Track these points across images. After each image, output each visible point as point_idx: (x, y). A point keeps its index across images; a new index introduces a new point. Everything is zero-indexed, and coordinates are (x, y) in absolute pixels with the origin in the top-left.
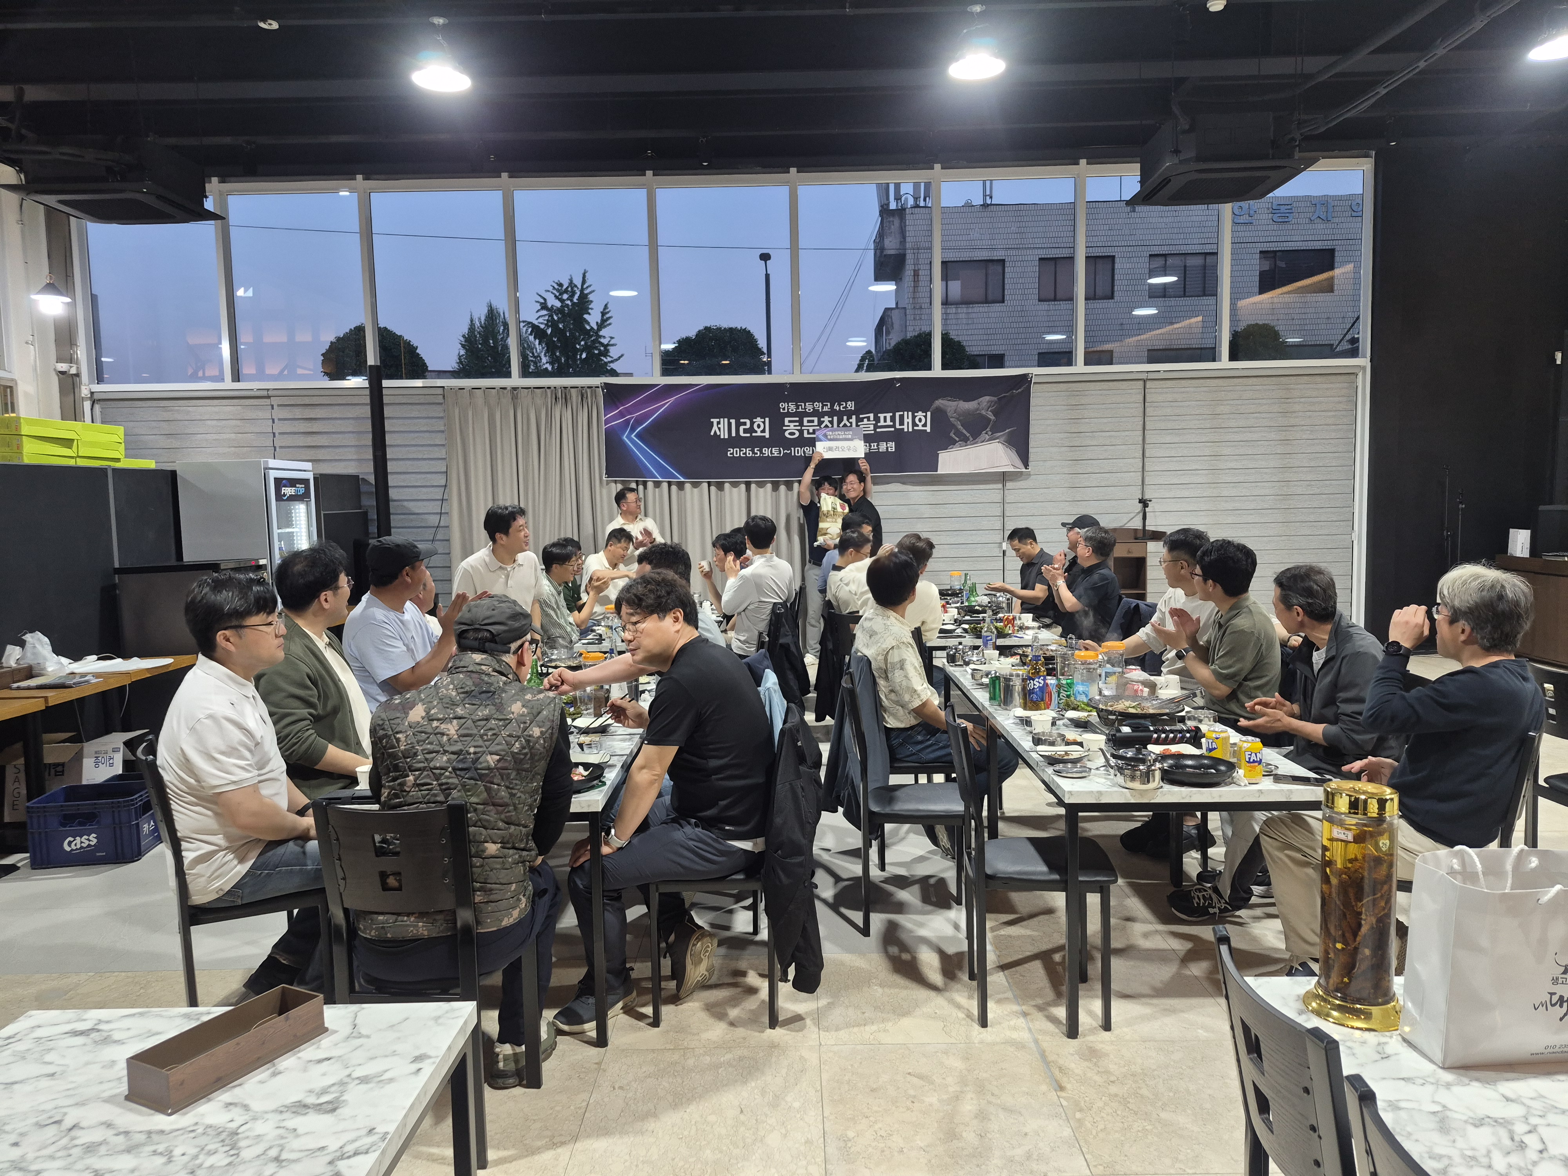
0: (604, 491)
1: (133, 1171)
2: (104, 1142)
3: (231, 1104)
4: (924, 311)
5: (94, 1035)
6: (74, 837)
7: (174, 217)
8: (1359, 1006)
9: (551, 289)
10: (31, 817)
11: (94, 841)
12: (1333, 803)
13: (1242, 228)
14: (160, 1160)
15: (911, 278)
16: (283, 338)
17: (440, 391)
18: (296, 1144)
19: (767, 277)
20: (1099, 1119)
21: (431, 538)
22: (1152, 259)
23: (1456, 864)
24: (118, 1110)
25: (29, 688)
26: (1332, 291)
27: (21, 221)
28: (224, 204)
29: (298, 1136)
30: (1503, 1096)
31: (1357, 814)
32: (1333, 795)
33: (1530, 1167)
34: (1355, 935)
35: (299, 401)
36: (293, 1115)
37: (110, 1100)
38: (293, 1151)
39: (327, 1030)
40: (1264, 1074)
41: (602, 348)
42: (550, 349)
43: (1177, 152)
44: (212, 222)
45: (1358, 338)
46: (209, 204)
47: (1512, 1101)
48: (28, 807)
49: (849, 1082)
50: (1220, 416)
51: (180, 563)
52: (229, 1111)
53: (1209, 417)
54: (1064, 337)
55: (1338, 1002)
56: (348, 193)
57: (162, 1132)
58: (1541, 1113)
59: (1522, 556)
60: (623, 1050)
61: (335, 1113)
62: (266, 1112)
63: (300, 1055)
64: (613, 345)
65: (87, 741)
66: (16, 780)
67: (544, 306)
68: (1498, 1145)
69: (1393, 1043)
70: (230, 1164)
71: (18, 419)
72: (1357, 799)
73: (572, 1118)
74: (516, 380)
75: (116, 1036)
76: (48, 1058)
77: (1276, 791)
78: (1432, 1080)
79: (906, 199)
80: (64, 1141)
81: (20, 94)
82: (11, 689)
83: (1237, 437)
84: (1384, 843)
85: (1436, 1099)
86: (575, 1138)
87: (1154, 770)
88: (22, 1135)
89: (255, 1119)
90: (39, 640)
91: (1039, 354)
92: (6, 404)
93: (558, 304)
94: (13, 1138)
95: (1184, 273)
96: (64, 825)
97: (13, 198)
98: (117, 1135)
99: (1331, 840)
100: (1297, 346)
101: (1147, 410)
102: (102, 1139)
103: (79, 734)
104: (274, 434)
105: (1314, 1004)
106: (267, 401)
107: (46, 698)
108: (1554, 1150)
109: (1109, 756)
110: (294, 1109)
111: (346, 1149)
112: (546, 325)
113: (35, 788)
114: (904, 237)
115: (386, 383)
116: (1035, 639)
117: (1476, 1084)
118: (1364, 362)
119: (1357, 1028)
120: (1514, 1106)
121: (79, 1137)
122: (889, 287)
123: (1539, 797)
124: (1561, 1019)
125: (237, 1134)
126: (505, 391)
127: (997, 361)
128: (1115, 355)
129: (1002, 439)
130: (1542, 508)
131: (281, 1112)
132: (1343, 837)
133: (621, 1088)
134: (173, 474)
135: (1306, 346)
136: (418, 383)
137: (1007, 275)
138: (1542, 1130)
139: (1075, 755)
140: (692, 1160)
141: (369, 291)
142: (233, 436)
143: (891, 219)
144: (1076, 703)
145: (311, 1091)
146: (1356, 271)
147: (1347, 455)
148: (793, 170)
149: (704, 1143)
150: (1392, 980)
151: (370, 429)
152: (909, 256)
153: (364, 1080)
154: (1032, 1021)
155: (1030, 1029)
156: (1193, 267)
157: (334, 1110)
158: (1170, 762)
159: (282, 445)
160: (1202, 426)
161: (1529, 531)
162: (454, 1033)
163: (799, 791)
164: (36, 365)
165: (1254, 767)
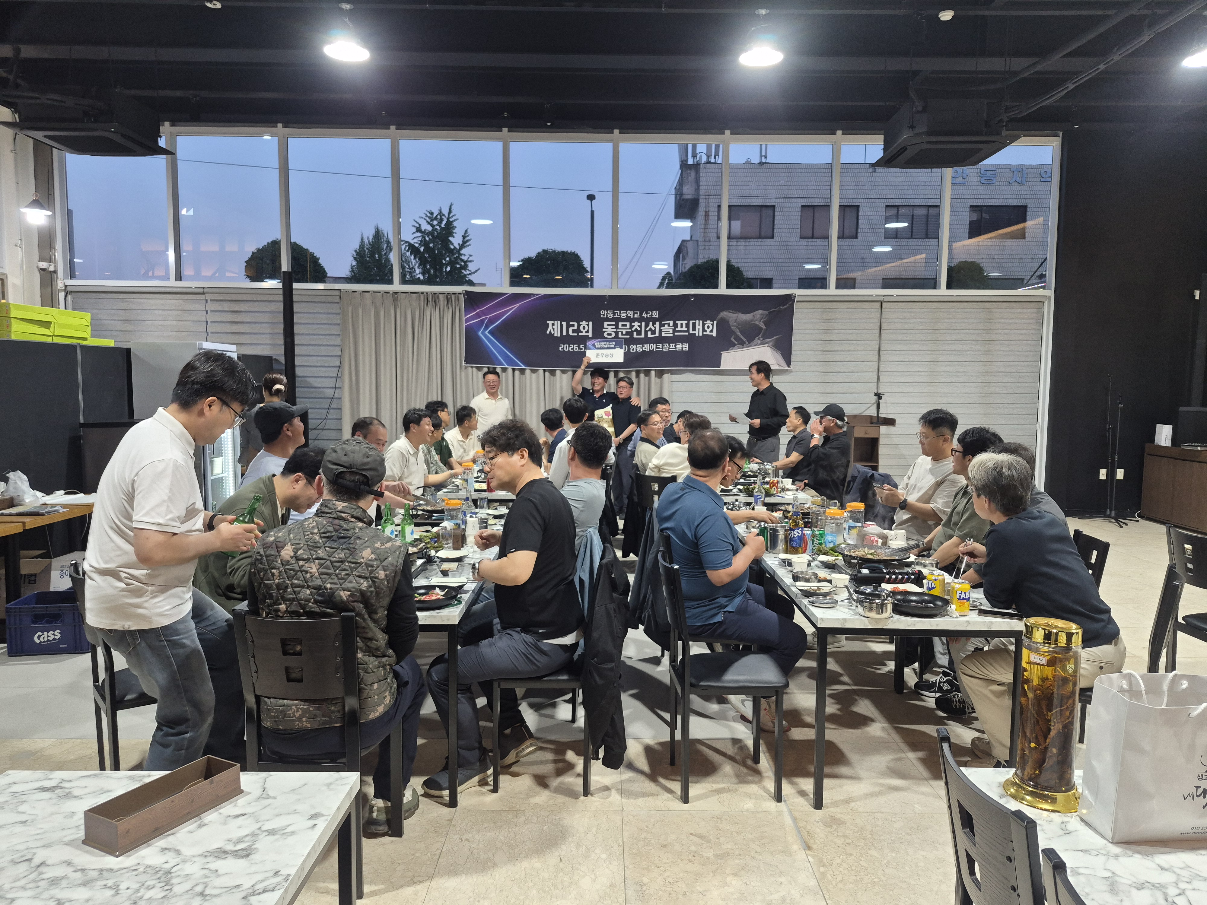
0: (463, 374)
1: (87, 901)
2: (65, 877)
3: (166, 849)
4: (712, 243)
5: (58, 791)
6: (43, 632)
7: (135, 151)
8: (1046, 793)
9: (424, 216)
10: (9, 616)
11: (58, 636)
12: (1031, 635)
13: (958, 187)
14: (110, 893)
15: (703, 218)
16: (215, 248)
17: (337, 293)
18: (217, 882)
19: (592, 213)
20: (838, 873)
21: (327, 406)
22: (888, 209)
23: (1126, 685)
24: (76, 852)
25: (10, 515)
26: (1024, 238)
27: (14, 151)
28: (173, 143)
29: (218, 876)
30: (1159, 866)
31: (1050, 643)
32: (1032, 628)
34: (1046, 737)
35: (227, 297)
36: (215, 859)
37: (70, 844)
38: (214, 888)
39: (242, 791)
40: (975, 845)
41: (463, 264)
42: (423, 263)
43: (912, 127)
44: (164, 156)
45: (1045, 275)
46: (162, 143)
47: (1166, 870)
48: (7, 608)
49: (644, 839)
50: (939, 331)
51: (130, 420)
52: (164, 854)
53: (929, 331)
54: (819, 266)
55: (1030, 789)
56: (270, 138)
57: (111, 870)
58: (1188, 880)
59: (1165, 445)
60: (469, 810)
61: (248, 858)
62: (194, 856)
63: (221, 811)
64: (471, 261)
65: (54, 557)
67: (419, 230)
69: (1073, 822)
70: (164, 897)
71: (8, 305)
72: (1050, 632)
73: (428, 863)
74: (396, 286)
75: (76, 792)
76: (22, 808)
77: (980, 622)
78: (1104, 852)
79: (701, 157)
80: (33, 876)
81: (18, 51)
83: (951, 348)
84: (1070, 667)
85: (1107, 867)
86: (431, 878)
87: (887, 604)
89: (184, 861)
90: (19, 477)
91: (799, 279)
93: (429, 228)
95: (912, 220)
96: (34, 622)
97: (9, 132)
98: (75, 871)
99: (1029, 663)
100: (998, 279)
101: (883, 325)
102: (64, 874)
103: (49, 552)
104: (207, 322)
105: (1012, 790)
106: (203, 297)
107: (24, 523)
109: (852, 591)
110: (216, 855)
111: (256, 887)
112: (420, 244)
113: (13, 593)
114: (698, 186)
115: (295, 285)
116: (796, 499)
117: (1137, 856)
118: (1050, 293)
119: (1046, 810)
120: (1167, 873)
121: (45, 873)
122: (687, 224)
123: (1178, 632)
124: (1204, 807)
125: (171, 873)
126: (388, 295)
127: (767, 283)
128: (857, 281)
130: (1182, 409)
131: (206, 856)
132: (1038, 661)
133: (467, 840)
134: (128, 351)
135: (1003, 279)
136: (321, 286)
137: (776, 218)
138: (1188, 893)
139: (825, 590)
140: (521, 897)
141: (284, 214)
142: (175, 323)
143: (689, 172)
144: (826, 549)
145: (229, 840)
146: (1045, 223)
147: (1034, 364)
148: (616, 131)
149: (532, 884)
150: (1073, 773)
151: (282, 321)
152: (702, 201)
153: (271, 832)
154: (787, 795)
155: (785, 801)
156: (919, 216)
157: (247, 856)
158: (899, 597)
159: (213, 331)
160: (924, 338)
161: (1171, 426)
162: (342, 796)
163: (612, 612)
164: (22, 263)
165: (964, 603)
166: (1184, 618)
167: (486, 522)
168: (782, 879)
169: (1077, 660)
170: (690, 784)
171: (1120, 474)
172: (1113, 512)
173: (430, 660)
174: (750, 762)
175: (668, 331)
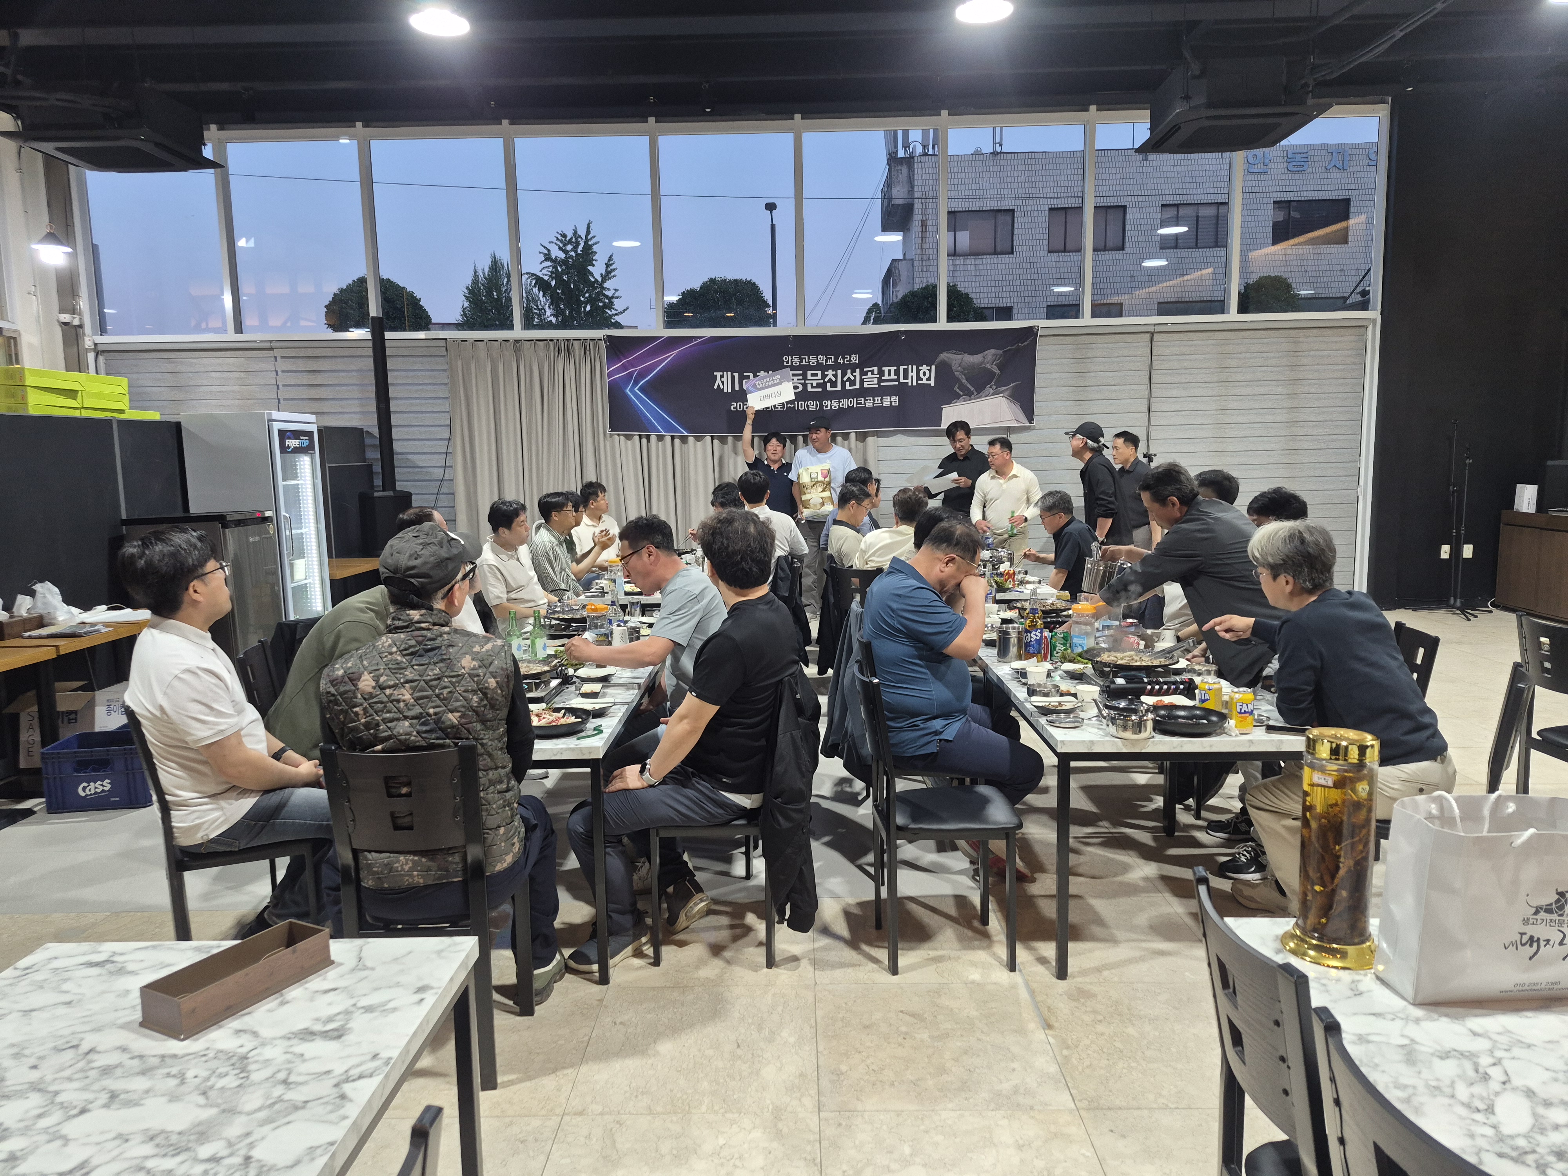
0: (608, 443)
1: (147, 1092)
2: (119, 1065)
3: (241, 1031)
4: (932, 263)
5: (109, 966)
6: (89, 783)
7: (173, 165)
8: (1335, 946)
9: (554, 240)
10: (46, 763)
11: (108, 787)
12: (1314, 749)
13: (1255, 177)
14: (173, 1082)
15: (919, 229)
17: (443, 343)
18: (303, 1068)
19: (773, 227)
20: (1085, 1056)
21: (436, 491)
22: (1165, 209)
23: (1434, 809)
24: (132, 1036)
25: (40, 637)
26: (1347, 243)
27: (20, 170)
28: (223, 152)
29: (304, 1061)
30: (1471, 1031)
31: (1336, 759)
32: (1315, 741)
33: (1492, 1097)
34: (1333, 877)
35: (302, 353)
36: (300, 1041)
37: (125, 1026)
38: (300, 1074)
39: (333, 962)
40: (1237, 1009)
41: (607, 301)
42: (555, 301)
43: (1187, 98)
44: (212, 171)
45: (1369, 291)
46: (208, 152)
47: (1479, 1035)
48: (42, 753)
49: (843, 1019)
50: (1227, 370)
51: (186, 515)
52: (239, 1037)
53: (1215, 370)
54: (1072, 289)
55: (1314, 942)
56: (347, 141)
57: (175, 1056)
58: (1506, 1047)
59: (1528, 511)
60: (625, 988)
61: (341, 1040)
62: (275, 1039)
63: (307, 985)
64: (617, 298)
65: (100, 689)
66: (31, 727)
67: (548, 257)
68: (1462, 1077)
69: (1367, 981)
70: (240, 1086)
71: (22, 371)
72: (1338, 746)
73: (574, 1052)
74: (518, 332)
75: (130, 967)
76: (65, 987)
77: (1267, 741)
78: (1401, 1015)
79: (915, 147)
80: (81, 1065)
81: (15, 38)
82: (22, 637)
83: (1244, 391)
84: (1362, 788)
85: (1406, 1033)
87: (1146, 720)
88: (41, 1058)
89: (263, 1044)
90: (49, 590)
91: (1048, 306)
92: (10, 355)
93: (562, 255)
94: (32, 1061)
95: (1196, 224)
96: (77, 771)
97: (10, 146)
98: (132, 1058)
99: (1312, 785)
100: (1310, 299)
101: (1154, 363)
102: (118, 1062)
103: (91, 683)
104: (278, 386)
105: (1292, 945)
106: (270, 353)
107: (57, 647)
108: (1516, 1081)
109: (1102, 707)
110: (301, 1036)
111: (352, 1073)
112: (550, 276)
113: (49, 735)
114: (912, 186)
115: (388, 335)
116: (1034, 592)
117: (1444, 1020)
118: (1374, 314)
119: (1333, 967)
120: (1480, 1039)
121: (96, 1060)
122: (896, 237)
123: (1532, 750)
124: (1531, 958)
125: (247, 1058)
126: (508, 344)
127: (1005, 313)
128: (1124, 307)
129: (1007, 393)
130: (1550, 463)
131: (289, 1039)
132: (1322, 782)
133: (621, 1023)
134: (178, 426)
135: (1318, 298)
136: (421, 335)
137: (1016, 226)
138: (1507, 1063)
139: (1068, 706)
140: (690, 1091)
141: (370, 241)
142: (236, 388)
143: (899, 168)
144: (1072, 655)
145: (317, 1020)
146: (1369, 223)
147: (1355, 409)
148: (798, 117)
149: (701, 1075)
150: (1368, 921)
151: (374, 382)
152: (917, 206)
153: (369, 1009)
154: (1023, 963)
155: (1020, 971)
156: (1205, 217)
157: (340, 1037)
158: (1163, 712)
159: (287, 397)
160: (1209, 380)
161: (1536, 487)
162: (456, 965)
163: (799, 740)
164: (39, 317)
165: (1245, 718)
166: (1539, 733)
167: (638, 632)
168: (1015, 1065)
169: (1371, 779)
170: (899, 952)
171: (1468, 551)
172: (1458, 601)
173: (571, 807)
174: (976, 924)
175: (871, 381)
